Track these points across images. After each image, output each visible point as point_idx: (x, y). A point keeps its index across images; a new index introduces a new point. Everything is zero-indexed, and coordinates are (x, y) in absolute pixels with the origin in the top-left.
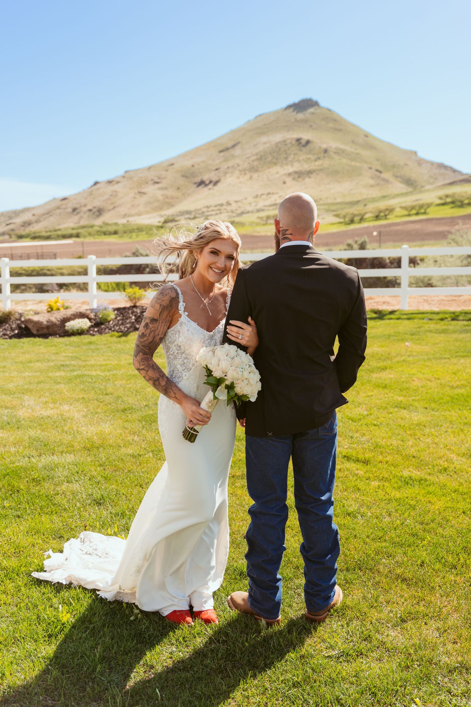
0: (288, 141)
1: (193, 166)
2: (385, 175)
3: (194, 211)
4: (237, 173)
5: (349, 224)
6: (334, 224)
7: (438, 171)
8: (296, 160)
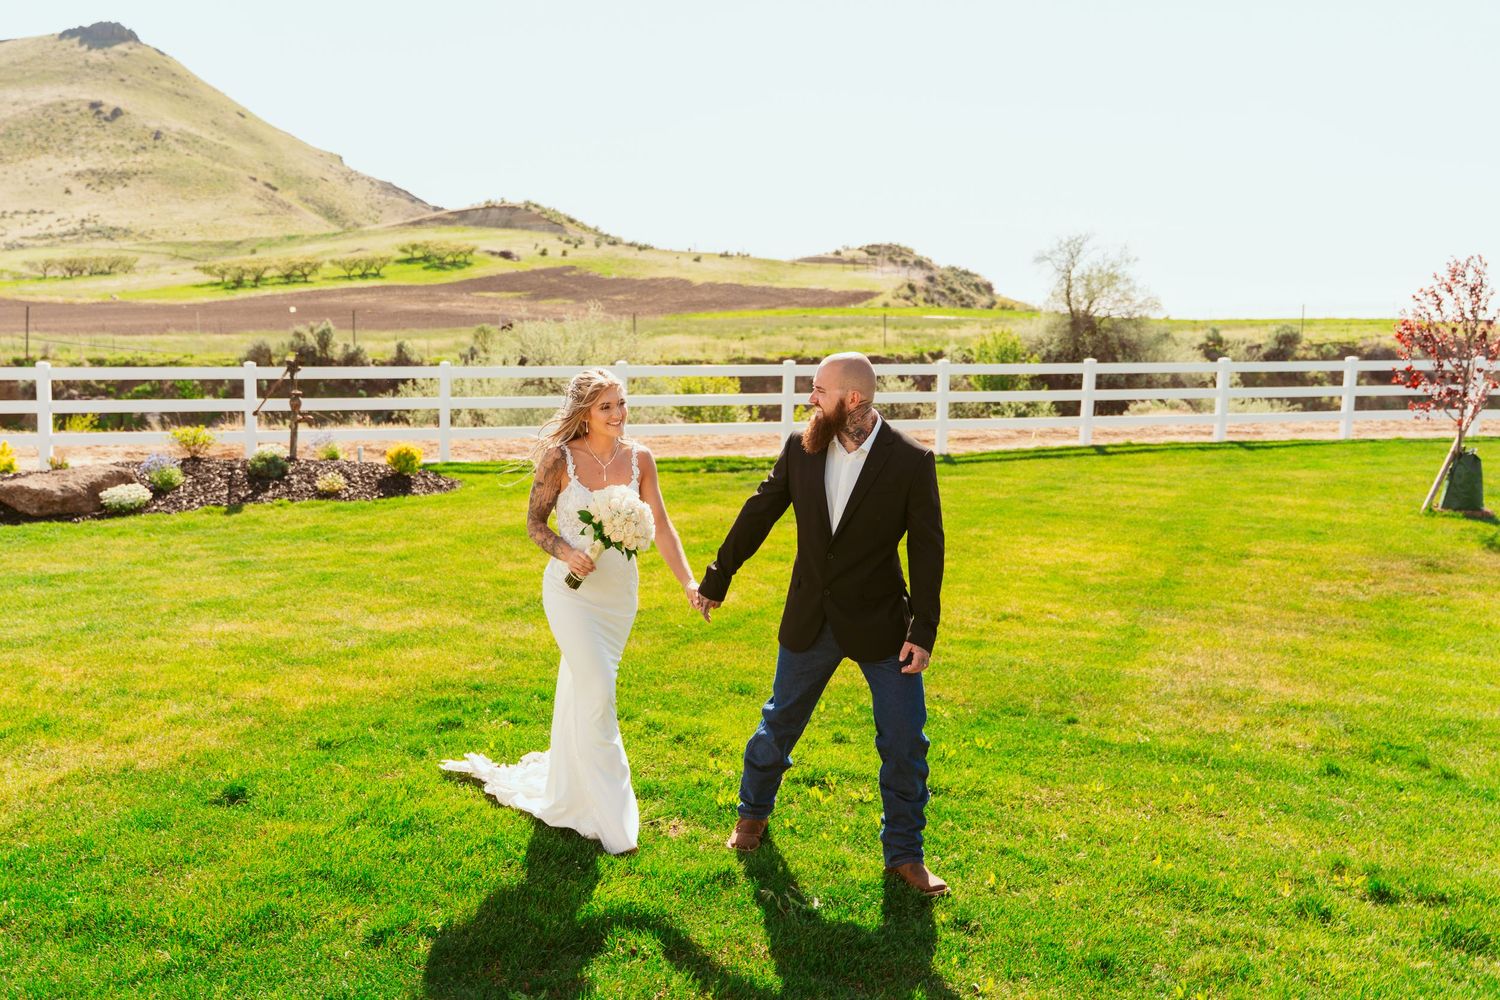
0: (72, 106)
2: (286, 196)
5: (233, 288)
6: (202, 286)
7: (383, 196)
8: (91, 146)
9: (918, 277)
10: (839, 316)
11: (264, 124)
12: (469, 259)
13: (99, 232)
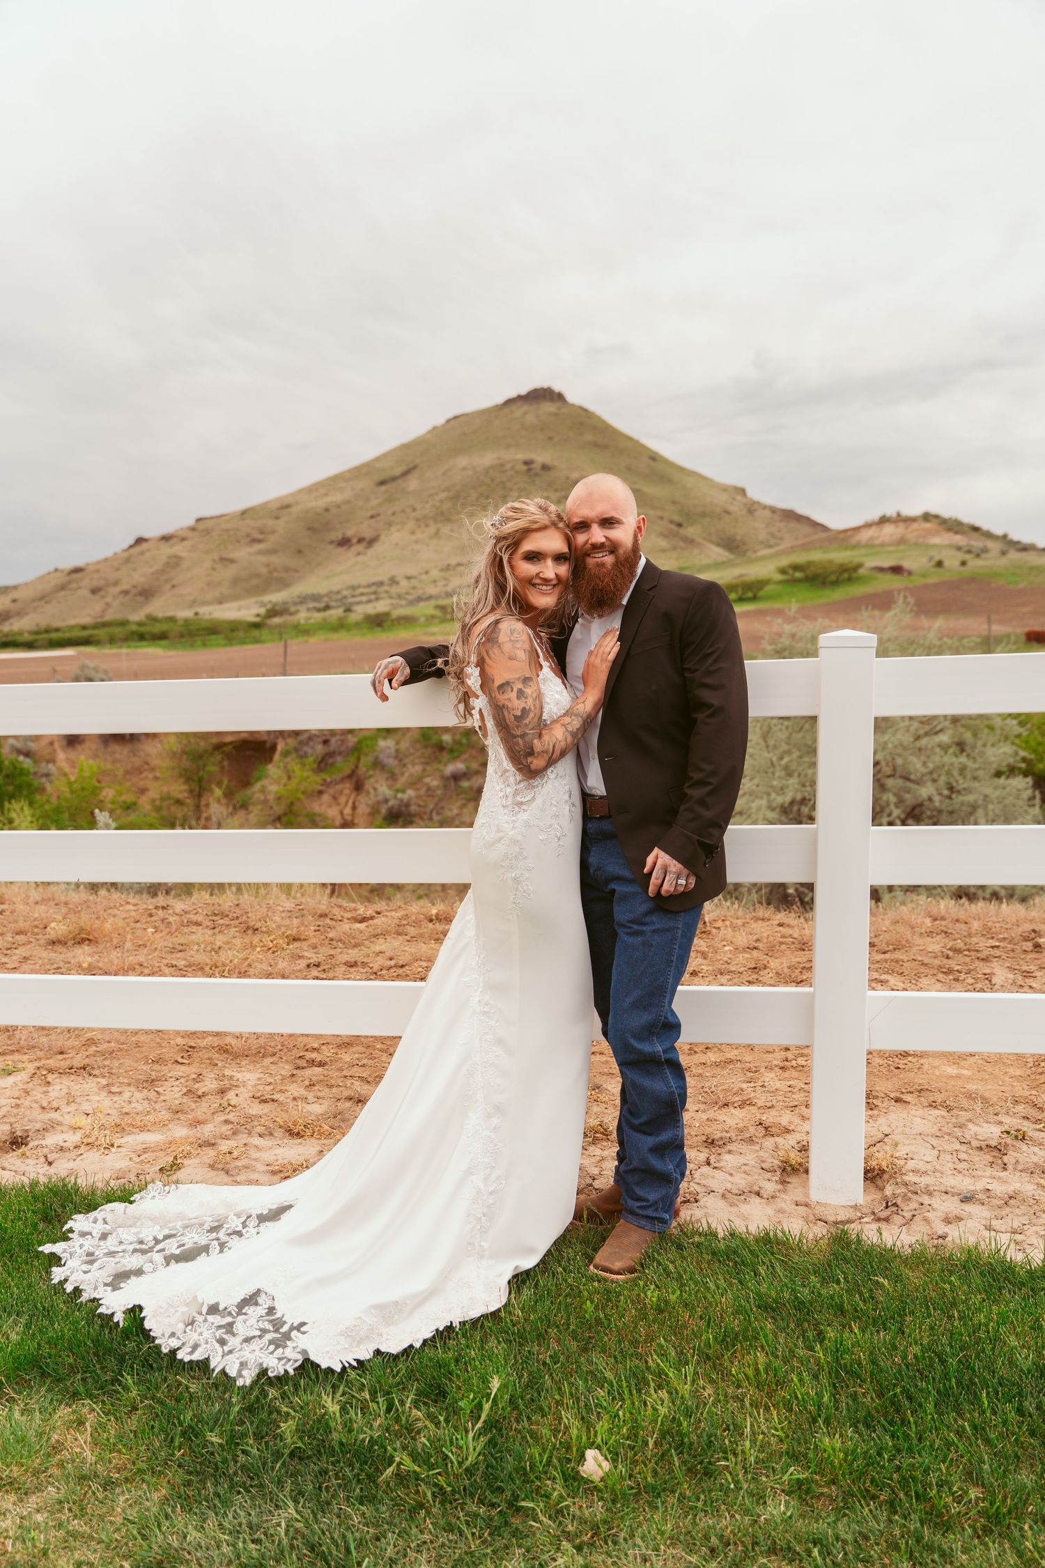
0: (508, 466)
1: (327, 510)
2: (690, 531)
3: (327, 595)
4: (411, 524)
11: (674, 465)
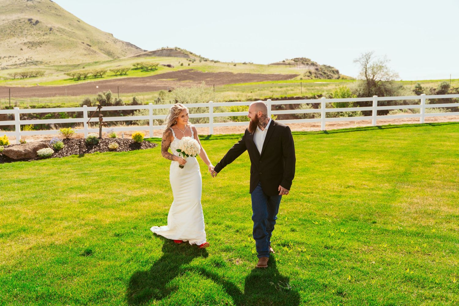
0: (23, 20)
2: (93, 48)
5: (77, 80)
6: (67, 80)
7: (127, 47)
8: (29, 34)
9: (312, 69)
10: (285, 83)
11: (86, 24)
12: (157, 68)
13: (32, 63)
